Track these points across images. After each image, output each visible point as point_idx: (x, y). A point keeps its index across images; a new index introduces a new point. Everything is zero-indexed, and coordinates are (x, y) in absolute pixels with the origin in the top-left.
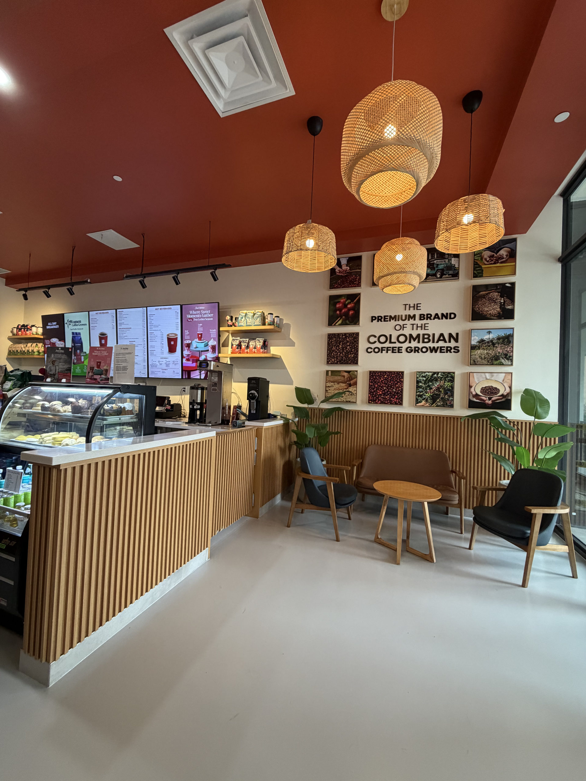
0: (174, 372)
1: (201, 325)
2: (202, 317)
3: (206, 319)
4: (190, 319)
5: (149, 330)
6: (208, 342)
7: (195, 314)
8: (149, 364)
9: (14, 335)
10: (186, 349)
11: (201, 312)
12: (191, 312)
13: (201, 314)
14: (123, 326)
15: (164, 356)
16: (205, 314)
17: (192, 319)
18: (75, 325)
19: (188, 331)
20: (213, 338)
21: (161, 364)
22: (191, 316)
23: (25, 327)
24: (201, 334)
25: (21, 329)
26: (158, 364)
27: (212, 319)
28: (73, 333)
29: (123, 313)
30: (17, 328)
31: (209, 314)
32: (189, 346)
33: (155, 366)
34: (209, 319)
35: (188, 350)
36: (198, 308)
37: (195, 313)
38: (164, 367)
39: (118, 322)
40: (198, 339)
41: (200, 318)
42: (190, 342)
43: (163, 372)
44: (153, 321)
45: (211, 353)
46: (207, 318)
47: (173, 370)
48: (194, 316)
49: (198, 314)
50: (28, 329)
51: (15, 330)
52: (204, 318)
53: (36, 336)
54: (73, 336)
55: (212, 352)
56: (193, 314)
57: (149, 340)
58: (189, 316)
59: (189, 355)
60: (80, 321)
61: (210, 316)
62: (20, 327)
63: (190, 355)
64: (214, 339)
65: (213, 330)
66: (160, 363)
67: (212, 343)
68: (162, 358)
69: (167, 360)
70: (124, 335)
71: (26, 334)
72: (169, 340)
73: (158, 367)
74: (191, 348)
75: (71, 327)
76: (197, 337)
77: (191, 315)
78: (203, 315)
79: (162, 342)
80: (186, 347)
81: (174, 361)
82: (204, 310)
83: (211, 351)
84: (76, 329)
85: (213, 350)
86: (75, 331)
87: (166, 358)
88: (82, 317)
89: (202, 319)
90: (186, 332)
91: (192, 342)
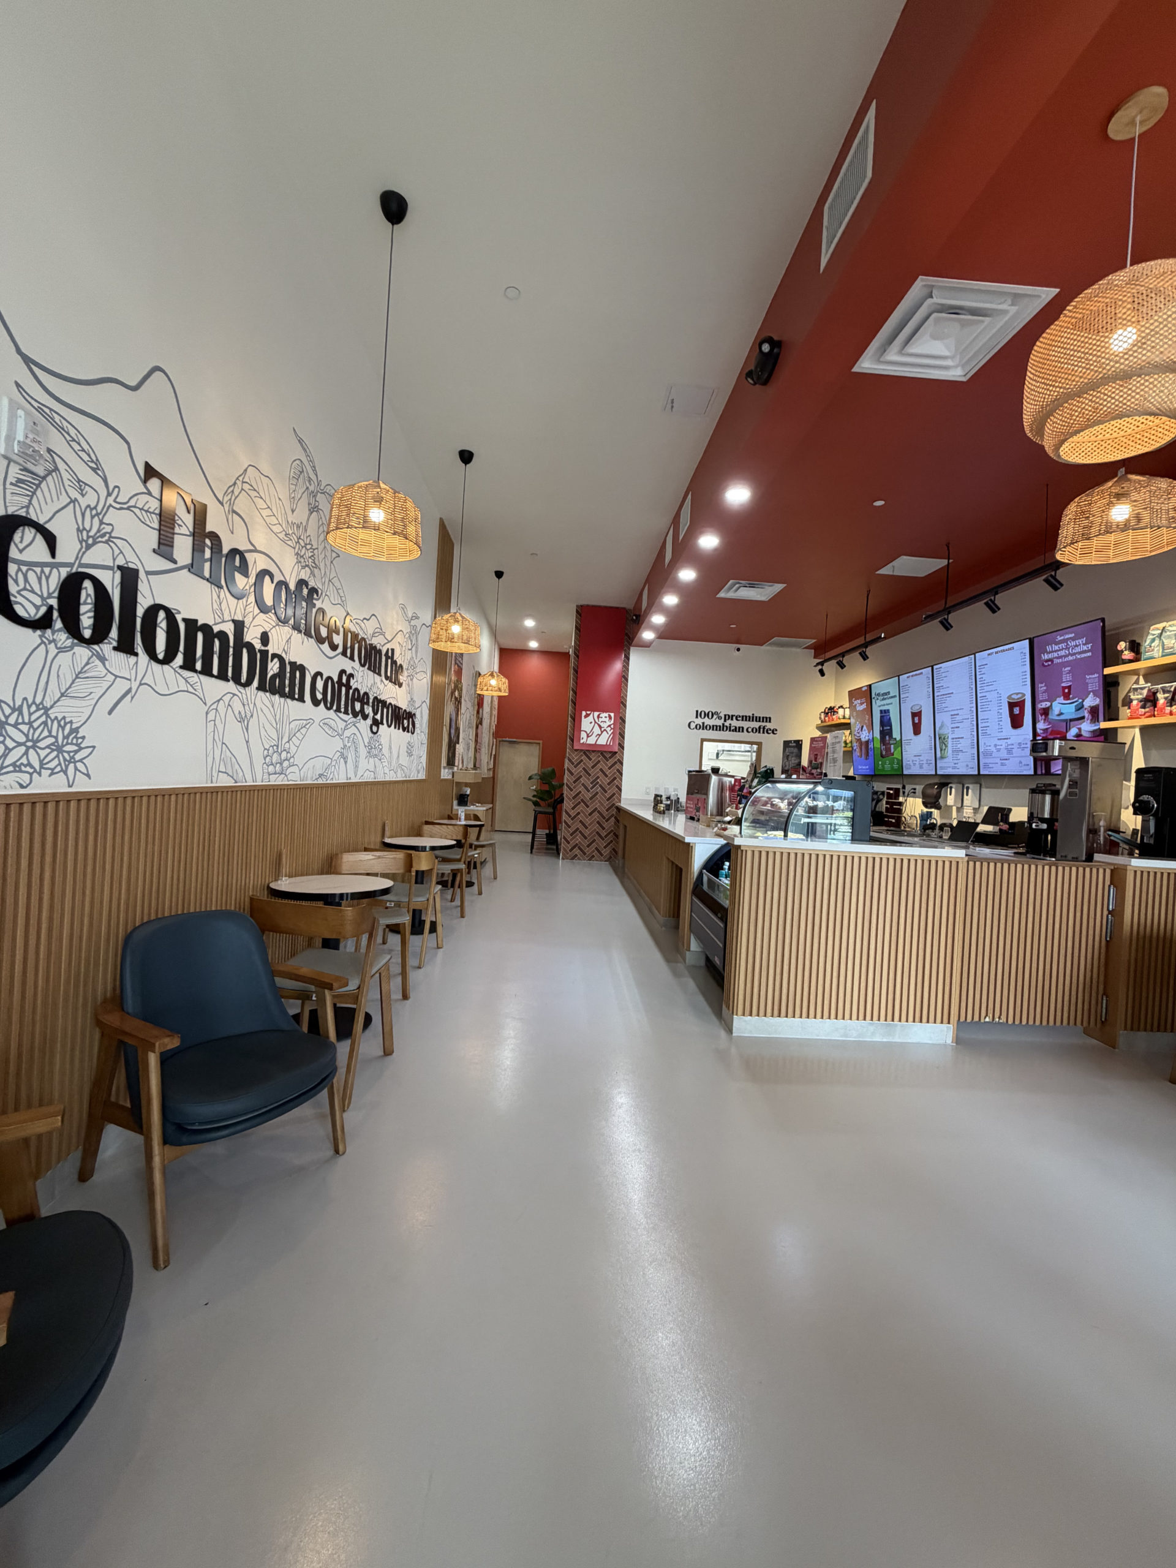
0: (1021, 762)
1: (1069, 668)
2: (1069, 654)
3: (1079, 657)
4: (1047, 661)
5: (978, 692)
6: (1083, 701)
7: (1056, 651)
8: (981, 751)
9: (822, 722)
10: (1040, 718)
11: (1068, 644)
12: (1049, 648)
13: (1067, 648)
14: (943, 692)
15: (1003, 735)
16: (1076, 646)
17: (1051, 660)
18: (884, 699)
19: (1043, 685)
20: (1092, 691)
21: (999, 750)
22: (1050, 656)
23: (831, 711)
24: (1069, 687)
25: (827, 713)
26: (994, 749)
27: (1089, 654)
28: (881, 711)
29: (942, 670)
30: (825, 712)
31: (1083, 644)
32: (1046, 712)
33: (989, 754)
34: (1083, 655)
35: (1045, 720)
36: (1062, 638)
37: (1057, 648)
38: (1003, 753)
39: (936, 686)
40: (1062, 697)
41: (1065, 656)
42: (1048, 704)
43: (1002, 764)
44: (985, 676)
45: (1089, 721)
46: (1080, 653)
47: (1020, 759)
48: (1056, 655)
49: (1063, 649)
50: (834, 712)
51: (823, 716)
52: (1075, 654)
53: (843, 721)
54: (881, 717)
55: (1091, 720)
56: (1052, 652)
57: (979, 710)
58: (1046, 657)
59: (1047, 729)
60: (889, 693)
61: (1085, 648)
62: (827, 710)
63: (1050, 729)
64: (1095, 694)
65: (1093, 676)
66: (998, 747)
67: (1091, 701)
68: (1001, 739)
69: (1009, 742)
70: (944, 705)
71: (833, 720)
72: (1011, 705)
73: (993, 755)
74: (1050, 717)
75: (879, 703)
76: (1061, 694)
77: (1050, 652)
78: (1073, 649)
79: (1000, 711)
80: (1042, 716)
81: (1020, 744)
82: (1073, 639)
83: (1090, 717)
84: (884, 705)
85: (1093, 717)
86: (883, 708)
87: (1007, 739)
88: (889, 686)
89: (1070, 658)
90: (1041, 687)
91: (1051, 705)
